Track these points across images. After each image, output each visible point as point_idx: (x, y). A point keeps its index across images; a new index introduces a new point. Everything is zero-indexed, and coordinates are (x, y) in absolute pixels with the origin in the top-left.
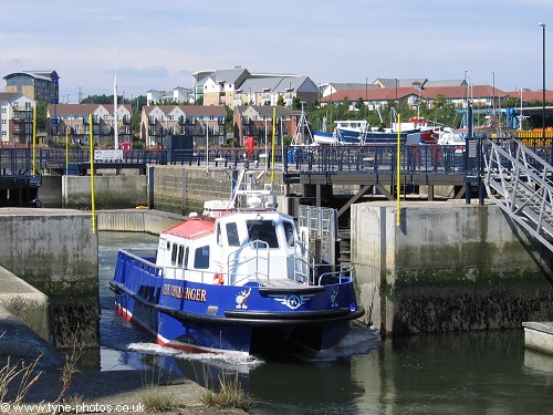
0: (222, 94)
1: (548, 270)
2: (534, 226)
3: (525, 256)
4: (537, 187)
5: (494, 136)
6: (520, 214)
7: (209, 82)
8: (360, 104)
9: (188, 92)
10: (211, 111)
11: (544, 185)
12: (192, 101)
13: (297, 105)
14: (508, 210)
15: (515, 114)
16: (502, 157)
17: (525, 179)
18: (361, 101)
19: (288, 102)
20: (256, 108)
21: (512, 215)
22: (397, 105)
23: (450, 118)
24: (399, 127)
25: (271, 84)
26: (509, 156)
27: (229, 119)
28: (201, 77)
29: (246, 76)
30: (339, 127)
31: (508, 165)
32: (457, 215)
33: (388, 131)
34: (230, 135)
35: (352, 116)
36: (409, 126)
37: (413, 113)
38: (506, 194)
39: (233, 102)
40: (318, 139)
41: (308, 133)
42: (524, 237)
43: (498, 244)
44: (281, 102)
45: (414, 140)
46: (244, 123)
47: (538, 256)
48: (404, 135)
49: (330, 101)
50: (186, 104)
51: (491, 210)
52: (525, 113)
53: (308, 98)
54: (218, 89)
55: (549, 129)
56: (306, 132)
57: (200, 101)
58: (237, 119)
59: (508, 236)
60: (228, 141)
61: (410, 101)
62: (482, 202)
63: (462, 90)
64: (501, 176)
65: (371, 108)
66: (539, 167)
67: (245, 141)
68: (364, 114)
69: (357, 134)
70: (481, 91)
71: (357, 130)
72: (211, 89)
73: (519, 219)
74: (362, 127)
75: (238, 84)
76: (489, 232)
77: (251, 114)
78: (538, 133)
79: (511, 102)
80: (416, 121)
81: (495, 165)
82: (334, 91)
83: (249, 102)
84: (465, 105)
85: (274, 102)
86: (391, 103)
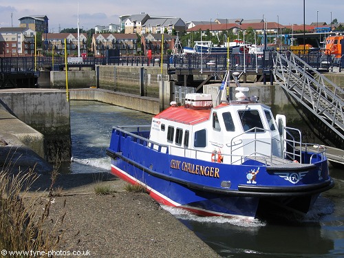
0: (135, 27)
1: (306, 119)
2: (299, 96)
3: (295, 112)
4: (301, 76)
5: (278, 49)
6: (292, 90)
7: (128, 21)
8: (208, 32)
9: (117, 27)
10: (129, 37)
11: (304, 74)
12: (119, 31)
13: (174, 33)
14: (286, 88)
15: (289, 37)
16: (282, 60)
17: (294, 72)
18: (208, 31)
19: (170, 31)
20: (153, 34)
21: (288, 90)
22: (227, 33)
24: (229, 44)
25: (161, 22)
26: (286, 59)
27: (139, 41)
28: (124, 18)
29: (147, 18)
30: (197, 44)
31: (285, 64)
32: (259, 90)
33: (222, 46)
34: (139, 49)
35: (204, 39)
36: (234, 44)
37: (236, 37)
38: (285, 80)
39: (141, 32)
40: (186, 51)
42: (294, 102)
43: (280, 106)
44: (166, 32)
45: (236, 51)
46: (146, 43)
47: (301, 112)
48: (231, 49)
49: (192, 31)
50: (116, 33)
51: (277, 88)
52: (294, 37)
53: (180, 29)
54: (132, 24)
55: (307, 45)
56: (179, 47)
57: (123, 31)
58: (143, 41)
59: (285, 101)
60: (138, 52)
61: (234, 30)
62: (272, 84)
63: (262, 25)
64: (282, 70)
65: (213, 35)
66: (302, 65)
67: (147, 52)
68: (209, 37)
69: (207, 48)
70: (271, 25)
71: (206, 46)
72: (129, 24)
73: (291, 92)
74: (209, 44)
75: (143, 22)
76: (276, 99)
77: (150, 38)
78: (301, 47)
79: (287, 31)
80: (237, 41)
81: (278, 64)
82: (194, 26)
83: (149, 32)
84: (263, 33)
85: (162, 30)
86: (224, 32)
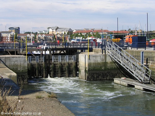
0: (53, 32)
1: (119, 67)
2: (116, 59)
3: (114, 64)
4: (116, 51)
5: (107, 40)
6: (113, 56)
7: (50, 29)
8: (81, 34)
9: (46, 31)
10: (51, 35)
11: (118, 50)
12: (47, 33)
13: (68, 34)
14: (111, 55)
15: (112, 36)
16: (109, 45)
17: (114, 49)
18: (81, 33)
19: (66, 33)
20: (60, 34)
21: (111, 56)
22: (88, 34)
23: (99, 36)
24: (89, 38)
25: (63, 30)
26: (111, 44)
27: (54, 37)
28: (49, 28)
29: (58, 28)
30: (77, 38)
31: (110, 46)
32: (100, 56)
33: (86, 39)
34: (55, 40)
35: (79, 36)
36: (91, 38)
37: (92, 35)
38: (110, 52)
39: (55, 33)
40: (72, 41)
41: (70, 40)
42: (114, 61)
43: (108, 62)
44: (65, 33)
45: (92, 41)
46: (57, 37)
47: (117, 65)
48: (90, 40)
49: (75, 33)
50: (46, 34)
51: (107, 55)
52: (114, 35)
53: (70, 33)
54: (52, 31)
55: (119, 39)
56: (70, 39)
57: (48, 33)
58: (56, 37)
59: (110, 60)
60: (54, 41)
61: (91, 33)
62: (105, 54)
63: (101, 31)
64: (109, 48)
65: (83, 34)
66: (117, 47)
67: (58, 41)
68: (82, 36)
69: (80, 40)
70: (105, 31)
71: (80, 39)
72: (51, 30)
73: (113, 57)
74: (81, 38)
75: (56, 30)
76: (107, 60)
77: (59, 36)
78: (116, 40)
79: (111, 33)
80: (92, 37)
81: (108, 46)
82: (75, 31)
83: (58, 33)
84: (102, 34)
85: (63, 33)
86: (87, 33)
